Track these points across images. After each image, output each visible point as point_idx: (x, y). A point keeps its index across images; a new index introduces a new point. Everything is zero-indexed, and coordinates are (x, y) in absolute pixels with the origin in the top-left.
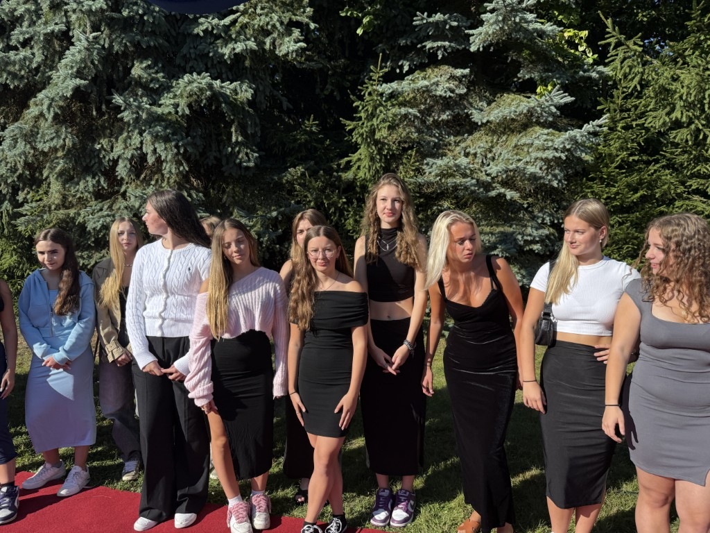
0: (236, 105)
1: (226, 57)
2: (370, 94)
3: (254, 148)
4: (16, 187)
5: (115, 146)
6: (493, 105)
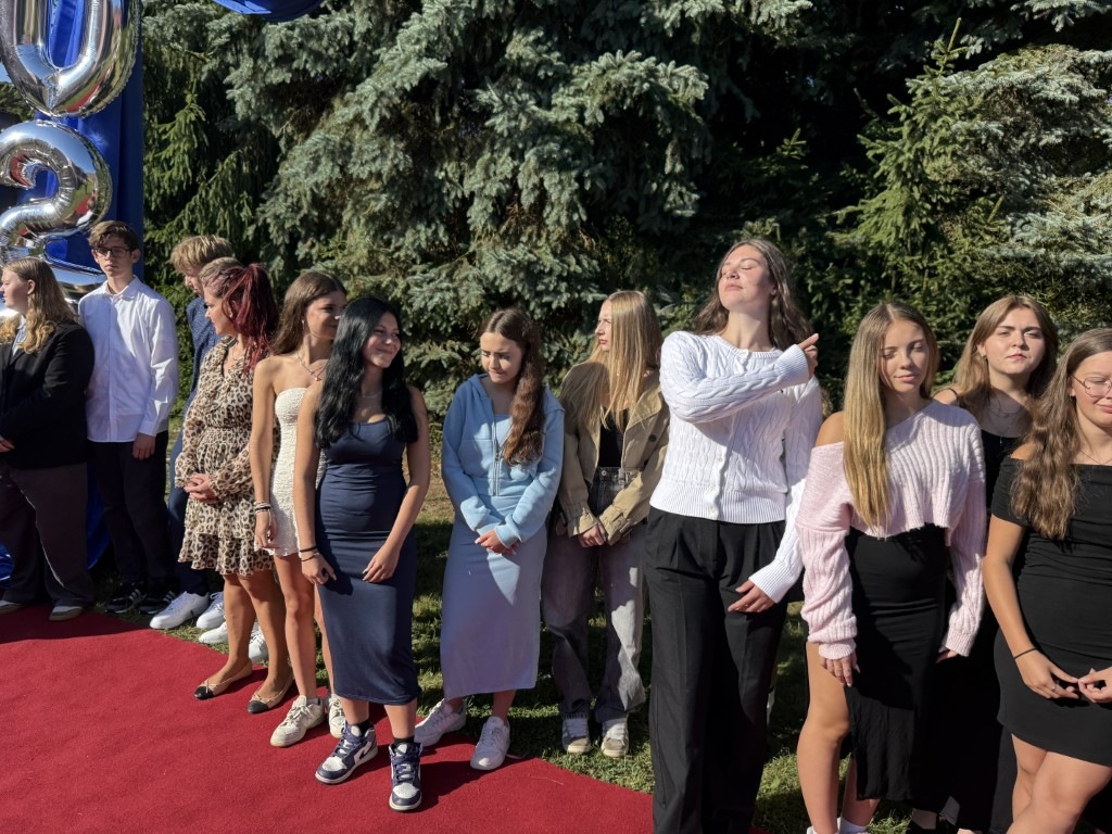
0: (677, 108)
1: (668, 25)
3: (692, 184)
4: (296, 236)
5: (466, 174)
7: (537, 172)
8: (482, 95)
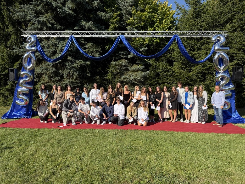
0: (88, 65)
2: (112, 65)
3: (90, 73)
6: (132, 66)
7: (73, 72)
8: (65, 63)
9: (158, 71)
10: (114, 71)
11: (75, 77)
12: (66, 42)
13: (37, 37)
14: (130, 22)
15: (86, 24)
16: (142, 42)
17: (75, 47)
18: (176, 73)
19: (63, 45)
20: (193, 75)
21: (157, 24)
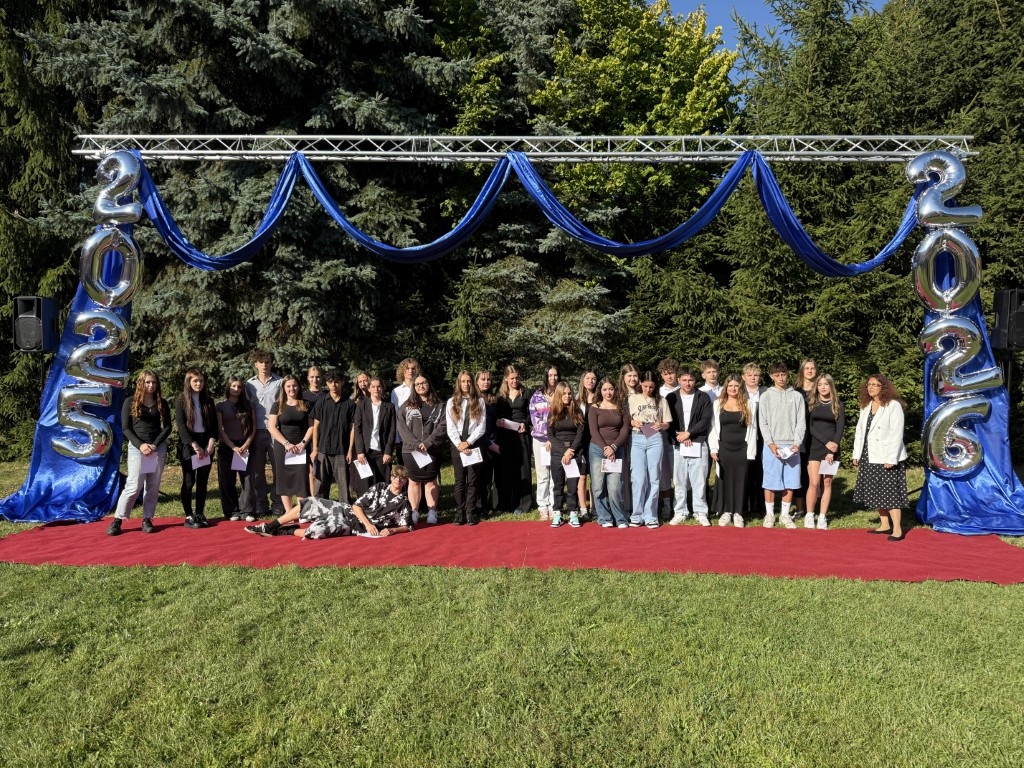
0: (364, 284)
1: (355, 246)
3: (372, 314)
5: (255, 310)
6: (555, 289)
7: (299, 312)
8: (267, 275)
9: (665, 307)
10: (474, 310)
11: (310, 334)
12: (268, 181)
13: (144, 157)
14: (546, 98)
15: (359, 106)
16: (596, 185)
17: (308, 205)
18: (744, 315)
19: (259, 197)
20: (815, 323)
21: (661, 107)
